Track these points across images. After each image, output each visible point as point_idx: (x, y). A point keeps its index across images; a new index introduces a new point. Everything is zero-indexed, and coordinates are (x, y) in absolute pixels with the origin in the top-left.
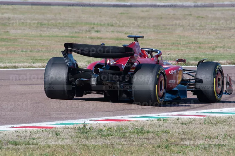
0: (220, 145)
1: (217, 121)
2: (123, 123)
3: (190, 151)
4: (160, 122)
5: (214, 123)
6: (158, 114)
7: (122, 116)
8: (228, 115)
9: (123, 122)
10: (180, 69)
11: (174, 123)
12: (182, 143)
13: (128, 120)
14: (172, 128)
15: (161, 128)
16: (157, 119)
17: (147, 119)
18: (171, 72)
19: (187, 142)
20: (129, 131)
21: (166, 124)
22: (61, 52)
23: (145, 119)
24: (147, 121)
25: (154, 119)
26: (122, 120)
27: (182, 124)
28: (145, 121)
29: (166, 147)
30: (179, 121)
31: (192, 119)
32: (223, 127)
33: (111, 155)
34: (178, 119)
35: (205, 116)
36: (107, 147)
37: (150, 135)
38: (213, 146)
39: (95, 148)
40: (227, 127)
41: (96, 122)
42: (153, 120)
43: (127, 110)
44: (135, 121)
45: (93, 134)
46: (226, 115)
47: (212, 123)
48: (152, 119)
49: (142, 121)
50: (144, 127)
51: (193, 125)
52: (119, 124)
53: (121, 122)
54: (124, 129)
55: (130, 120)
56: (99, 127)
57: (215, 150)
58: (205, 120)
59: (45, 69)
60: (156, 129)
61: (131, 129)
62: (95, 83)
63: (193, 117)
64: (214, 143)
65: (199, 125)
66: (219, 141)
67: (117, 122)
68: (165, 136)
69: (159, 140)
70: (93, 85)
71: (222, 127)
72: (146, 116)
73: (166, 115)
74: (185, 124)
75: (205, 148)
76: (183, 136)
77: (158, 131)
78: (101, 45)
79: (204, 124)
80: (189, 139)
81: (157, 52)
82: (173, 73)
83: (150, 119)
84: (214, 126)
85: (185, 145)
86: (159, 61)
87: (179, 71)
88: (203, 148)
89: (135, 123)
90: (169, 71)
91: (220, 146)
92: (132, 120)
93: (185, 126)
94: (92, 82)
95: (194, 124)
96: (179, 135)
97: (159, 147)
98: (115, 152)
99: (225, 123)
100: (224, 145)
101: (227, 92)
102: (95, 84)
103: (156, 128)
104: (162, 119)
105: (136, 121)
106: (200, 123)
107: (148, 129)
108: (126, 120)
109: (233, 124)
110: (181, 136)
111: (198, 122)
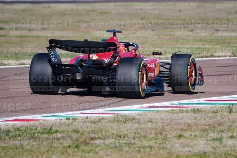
0: (131, 143)
1: (126, 119)
2: (32, 123)
3: (101, 150)
4: (69, 121)
5: (123, 121)
6: (66, 113)
7: (29, 116)
8: (137, 112)
9: (32, 121)
10: (157, 61)
11: (83, 122)
12: (92, 142)
13: (36, 120)
14: (82, 127)
15: (70, 127)
16: (66, 118)
17: (56, 118)
18: (149, 65)
19: (97, 142)
20: (38, 131)
21: (76, 123)
22: (46, 49)
23: (53, 118)
24: (55, 121)
25: (63, 118)
26: (31, 120)
27: (91, 122)
28: (53, 121)
29: (76, 147)
30: (88, 120)
31: (101, 117)
32: (133, 125)
33: (21, 156)
34: (87, 118)
35: (114, 114)
36: (17, 148)
37: (59, 135)
38: (123, 144)
39: (4, 150)
40: (136, 125)
41: (4, 122)
42: (61, 120)
43: (35, 109)
44: (43, 120)
45: (2, 135)
46: (135, 112)
47: (121, 121)
48: (61, 118)
49: (51, 120)
50: (53, 127)
51: (102, 123)
52: (28, 124)
53: (30, 122)
54: (33, 129)
55: (38, 120)
56: (7, 127)
57: (126, 149)
58: (114, 118)
59: (30, 65)
60: (66, 129)
61: (40, 129)
62: (80, 77)
63: (101, 115)
64: (124, 141)
65: (108, 124)
66: (129, 139)
67: (25, 122)
68: (75, 136)
69: (69, 140)
70: (78, 80)
71: (131, 124)
72: (55, 115)
73: (74, 114)
74: (95, 123)
75: (116, 147)
76: (93, 136)
77: (68, 131)
78: (84, 40)
79: (113, 122)
80: (99, 138)
81: (134, 46)
82: (152, 66)
83: (59, 118)
84: (124, 124)
85: (95, 144)
86: (137, 55)
87: (157, 64)
88: (114, 147)
89: (43, 123)
90: (148, 64)
91: (131, 145)
92: (40, 120)
93: (94, 124)
94: (77, 77)
95: (104, 122)
96: (89, 134)
97: (69, 147)
98: (25, 154)
99: (134, 121)
100: (134, 143)
101: (199, 83)
102: (80, 79)
103: (66, 127)
104: (71, 118)
105: (45, 120)
106: (110, 122)
107: (57, 128)
108: (34, 120)
109: (142, 122)
110: (91, 135)
111: (107, 120)
